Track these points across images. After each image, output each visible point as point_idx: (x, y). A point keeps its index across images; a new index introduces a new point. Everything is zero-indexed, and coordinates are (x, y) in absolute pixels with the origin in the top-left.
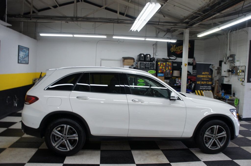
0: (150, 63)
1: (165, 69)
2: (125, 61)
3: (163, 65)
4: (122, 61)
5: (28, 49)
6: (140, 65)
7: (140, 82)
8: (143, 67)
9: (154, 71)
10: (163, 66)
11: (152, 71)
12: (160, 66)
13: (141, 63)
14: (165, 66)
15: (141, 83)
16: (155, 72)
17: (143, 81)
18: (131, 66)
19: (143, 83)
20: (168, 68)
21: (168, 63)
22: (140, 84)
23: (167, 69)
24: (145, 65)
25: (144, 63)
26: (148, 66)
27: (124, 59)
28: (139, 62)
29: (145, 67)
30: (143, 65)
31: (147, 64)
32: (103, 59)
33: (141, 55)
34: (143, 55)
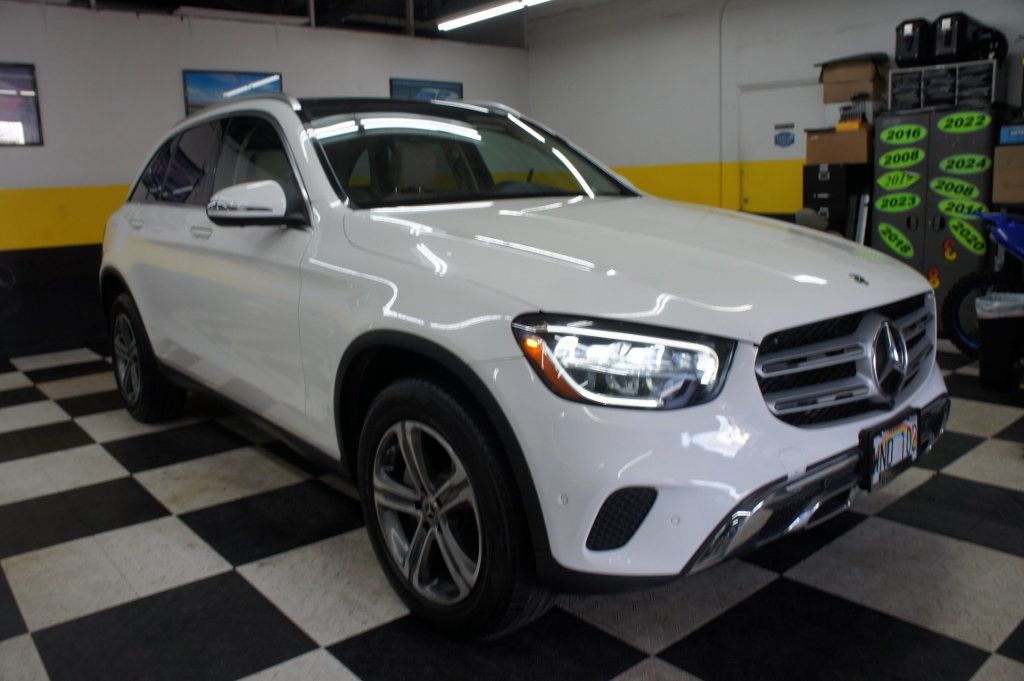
0: (957, 66)
2: (829, 76)
5: (459, 88)
6: (894, 86)
7: (891, 187)
8: (911, 97)
9: (976, 115)
11: (969, 114)
15: (898, 196)
16: (987, 120)
17: (906, 179)
18: (850, 104)
19: (908, 196)
22: (890, 197)
24: (928, 83)
25: (920, 73)
26: (946, 89)
27: (819, 69)
28: (890, 73)
29: (927, 97)
30: (914, 86)
31: (938, 77)
32: (746, 88)
33: (900, 29)
34: (914, 29)
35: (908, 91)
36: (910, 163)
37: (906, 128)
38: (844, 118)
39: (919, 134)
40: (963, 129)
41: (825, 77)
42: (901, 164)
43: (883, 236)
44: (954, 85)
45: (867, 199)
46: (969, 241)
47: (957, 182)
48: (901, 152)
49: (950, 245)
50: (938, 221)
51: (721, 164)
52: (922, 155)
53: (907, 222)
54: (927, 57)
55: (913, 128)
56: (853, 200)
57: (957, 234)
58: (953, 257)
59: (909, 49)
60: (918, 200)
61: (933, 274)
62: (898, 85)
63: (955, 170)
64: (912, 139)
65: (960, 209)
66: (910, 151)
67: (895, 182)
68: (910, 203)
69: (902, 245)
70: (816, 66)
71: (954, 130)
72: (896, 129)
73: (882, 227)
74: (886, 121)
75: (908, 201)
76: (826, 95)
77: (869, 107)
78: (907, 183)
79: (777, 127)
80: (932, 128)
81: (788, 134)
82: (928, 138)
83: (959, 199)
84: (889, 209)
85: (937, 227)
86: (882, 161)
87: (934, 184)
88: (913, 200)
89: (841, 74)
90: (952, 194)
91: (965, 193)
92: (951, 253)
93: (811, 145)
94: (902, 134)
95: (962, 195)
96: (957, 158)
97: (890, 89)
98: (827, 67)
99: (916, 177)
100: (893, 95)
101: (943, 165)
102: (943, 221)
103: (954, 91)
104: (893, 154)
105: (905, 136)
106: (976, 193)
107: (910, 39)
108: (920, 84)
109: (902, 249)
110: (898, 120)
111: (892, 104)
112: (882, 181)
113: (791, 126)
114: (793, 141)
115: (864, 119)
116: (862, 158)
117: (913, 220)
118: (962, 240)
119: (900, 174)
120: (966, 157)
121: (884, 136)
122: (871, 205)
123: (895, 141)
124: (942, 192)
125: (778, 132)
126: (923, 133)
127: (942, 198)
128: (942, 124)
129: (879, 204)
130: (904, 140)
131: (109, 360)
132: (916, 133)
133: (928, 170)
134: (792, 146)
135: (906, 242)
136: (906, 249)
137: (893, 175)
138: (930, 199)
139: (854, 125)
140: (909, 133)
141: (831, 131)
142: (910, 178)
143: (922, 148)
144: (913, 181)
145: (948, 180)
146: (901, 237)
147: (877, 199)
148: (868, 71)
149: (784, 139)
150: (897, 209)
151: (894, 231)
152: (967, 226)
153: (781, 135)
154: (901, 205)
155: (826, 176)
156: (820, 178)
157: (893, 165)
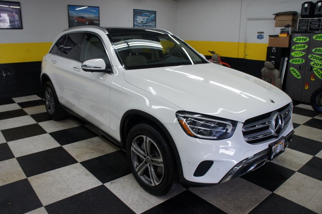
5: (155, 13)
7: (295, 56)
8: (305, 28)
13: (302, 21)
15: (297, 59)
17: (300, 54)
18: (284, 28)
19: (300, 59)
22: (295, 59)
24: (311, 23)
25: (309, 20)
26: (317, 26)
27: (275, 16)
28: (299, 19)
29: (310, 28)
30: (306, 24)
31: (315, 22)
32: (249, 19)
33: (303, 5)
34: (308, 5)
35: (304, 25)
36: (302, 49)
37: (302, 38)
38: (282, 33)
39: (306, 40)
40: (321, 39)
41: (276, 18)
42: (299, 49)
43: (291, 71)
44: (320, 24)
45: (287, 59)
46: (319, 75)
47: (317, 56)
48: (300, 45)
49: (313, 76)
50: (310, 68)
51: (239, 43)
52: (306, 47)
53: (299, 68)
54: (312, 15)
55: (304, 38)
56: (282, 58)
57: (315, 73)
58: (314, 80)
59: (306, 12)
60: (304, 61)
61: (307, 84)
62: (301, 23)
63: (317, 52)
64: (304, 41)
65: (317, 65)
66: (303, 45)
67: (297, 54)
68: (301, 62)
69: (297, 75)
70: (274, 15)
71: (318, 39)
72: (299, 38)
73: (291, 68)
74: (296, 35)
75: (301, 61)
76: (276, 24)
77: (290, 29)
78: (301, 55)
79: (258, 33)
80: (311, 38)
81: (262, 35)
82: (309, 41)
83: (317, 62)
84: (294, 63)
85: (309, 70)
86: (293, 47)
87: (310, 56)
88: (302, 61)
89: (282, 18)
90: (315, 60)
91: (319, 60)
92: (313, 79)
93: (270, 41)
94: (301, 40)
95: (318, 60)
96: (318, 49)
97: (298, 24)
98: (277, 15)
99: (304, 53)
100: (299, 26)
101: (313, 50)
102: (312, 68)
103: (319, 27)
104: (297, 45)
105: (302, 40)
107: (306, 8)
108: (308, 24)
109: (297, 76)
110: (299, 35)
111: (298, 29)
112: (293, 54)
113: (263, 33)
114: (263, 38)
115: (288, 33)
116: (287, 46)
117: (302, 67)
118: (317, 75)
119: (299, 52)
120: (321, 48)
121: (295, 39)
122: (288, 61)
123: (298, 41)
124: (312, 59)
126: (308, 39)
127: (312, 61)
128: (314, 37)
129: (291, 61)
130: (301, 41)
131: (44, 99)
132: (305, 39)
133: (308, 51)
135: (299, 74)
136: (298, 76)
137: (296, 52)
138: (308, 61)
139: (285, 35)
141: (277, 36)
143: (307, 45)
144: (303, 55)
145: (314, 55)
146: (297, 72)
147: (290, 60)
148: (290, 18)
149: (260, 36)
150: (297, 63)
151: (295, 70)
152: (319, 70)
154: (298, 62)
155: (274, 51)
156: (272, 51)
157: (296, 49)
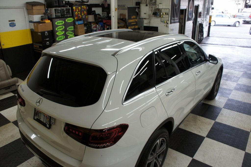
0: (65, 8)
1: (81, 14)
3: (78, 9)
4: (25, 8)
6: (55, 12)
8: (58, 14)
10: (78, 11)
11: (70, 18)
12: (76, 11)
13: (56, 10)
14: (81, 11)
15: (61, 37)
16: (73, 20)
17: (62, 33)
19: (62, 36)
20: (84, 13)
21: (83, 7)
22: (59, 37)
23: (83, 15)
24: (61, 11)
25: (59, 9)
28: (54, 9)
36: (62, 29)
37: (60, 21)
38: (43, 19)
40: (70, 21)
42: (60, 30)
47: (70, 32)
48: (60, 27)
52: (64, 27)
55: (62, 21)
63: (70, 30)
64: (62, 24)
65: (71, 37)
66: (62, 26)
67: (60, 34)
71: (69, 22)
72: (58, 22)
74: (56, 20)
75: (63, 37)
79: (9, 21)
80: (65, 21)
81: (14, 23)
82: (64, 23)
84: (59, 40)
86: (56, 29)
87: (67, 33)
90: (70, 35)
94: (59, 23)
95: (71, 35)
96: (70, 27)
98: (34, 5)
99: (64, 32)
100: (55, 14)
101: (68, 29)
104: (58, 27)
106: (73, 34)
110: (58, 19)
112: (57, 34)
113: (14, 21)
114: (15, 25)
116: (51, 29)
119: (60, 32)
120: (71, 27)
121: (56, 23)
123: (59, 24)
124: (68, 34)
125: (10, 22)
127: (69, 36)
128: (67, 20)
129: (57, 39)
130: (60, 24)
132: (62, 22)
133: (65, 30)
134: (15, 26)
137: (59, 32)
139: (49, 22)
140: (61, 22)
142: (62, 32)
144: (63, 33)
145: (69, 32)
148: (44, 7)
153: (11, 23)
154: (61, 38)
155: (47, 34)
156: (46, 35)
157: (59, 30)
